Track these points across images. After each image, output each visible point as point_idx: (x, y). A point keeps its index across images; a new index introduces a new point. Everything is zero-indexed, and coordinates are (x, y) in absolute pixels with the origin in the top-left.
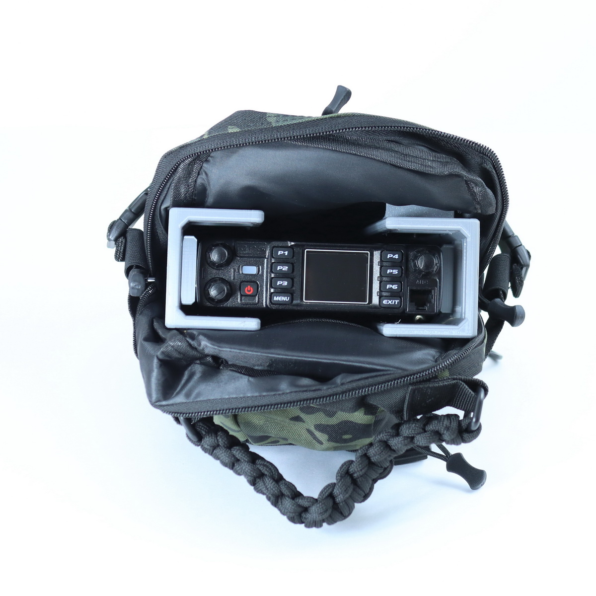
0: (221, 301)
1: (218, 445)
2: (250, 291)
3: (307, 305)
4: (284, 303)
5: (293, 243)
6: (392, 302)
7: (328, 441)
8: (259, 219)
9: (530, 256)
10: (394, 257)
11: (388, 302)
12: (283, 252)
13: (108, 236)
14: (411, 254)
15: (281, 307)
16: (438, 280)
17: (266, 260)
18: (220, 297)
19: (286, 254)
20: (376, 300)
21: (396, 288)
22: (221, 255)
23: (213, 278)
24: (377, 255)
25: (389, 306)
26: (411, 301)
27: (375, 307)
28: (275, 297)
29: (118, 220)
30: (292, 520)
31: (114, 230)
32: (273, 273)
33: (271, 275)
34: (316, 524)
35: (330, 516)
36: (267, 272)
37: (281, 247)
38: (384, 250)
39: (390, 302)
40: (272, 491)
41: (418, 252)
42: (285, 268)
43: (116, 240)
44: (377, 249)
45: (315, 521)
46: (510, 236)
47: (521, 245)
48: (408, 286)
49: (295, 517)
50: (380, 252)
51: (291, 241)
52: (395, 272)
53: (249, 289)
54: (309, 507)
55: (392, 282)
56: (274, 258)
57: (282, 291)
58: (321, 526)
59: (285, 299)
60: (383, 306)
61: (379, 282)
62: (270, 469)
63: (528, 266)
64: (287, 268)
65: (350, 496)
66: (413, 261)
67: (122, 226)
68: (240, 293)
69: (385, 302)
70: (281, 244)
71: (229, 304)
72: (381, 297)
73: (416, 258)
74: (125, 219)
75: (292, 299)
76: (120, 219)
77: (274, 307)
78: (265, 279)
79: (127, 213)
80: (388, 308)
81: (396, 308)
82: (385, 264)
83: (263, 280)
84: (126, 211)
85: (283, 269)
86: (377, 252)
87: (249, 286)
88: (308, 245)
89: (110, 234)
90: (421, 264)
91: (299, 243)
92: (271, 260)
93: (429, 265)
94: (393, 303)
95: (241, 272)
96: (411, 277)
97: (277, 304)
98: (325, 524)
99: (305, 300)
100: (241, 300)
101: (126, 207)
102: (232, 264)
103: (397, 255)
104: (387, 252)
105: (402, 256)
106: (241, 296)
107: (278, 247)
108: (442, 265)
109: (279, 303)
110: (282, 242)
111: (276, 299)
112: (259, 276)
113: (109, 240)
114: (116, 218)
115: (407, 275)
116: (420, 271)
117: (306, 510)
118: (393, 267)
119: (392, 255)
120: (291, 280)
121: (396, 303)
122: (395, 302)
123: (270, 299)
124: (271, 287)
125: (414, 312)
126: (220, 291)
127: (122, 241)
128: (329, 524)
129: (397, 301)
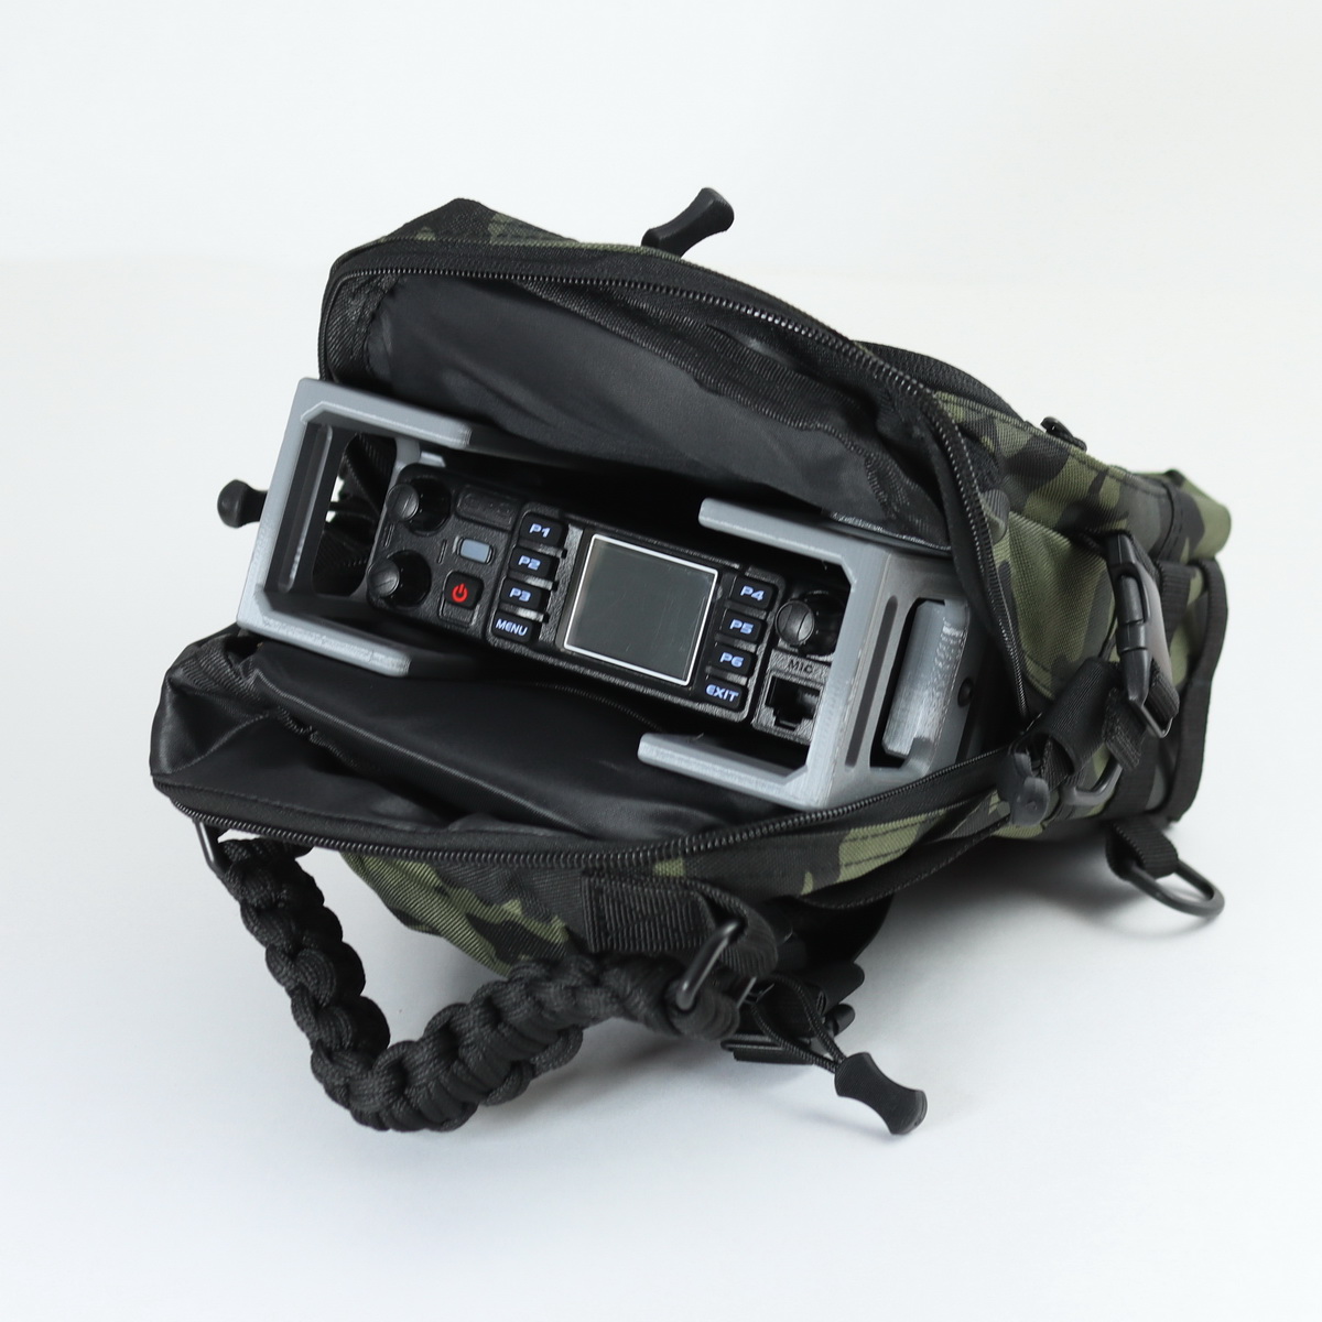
2: (461, 594)
3: (567, 655)
4: (514, 638)
6: (723, 694)
8: (459, 441)
10: (754, 595)
11: (716, 691)
12: (540, 528)
15: (505, 645)
19: (545, 535)
21: (740, 664)
23: (404, 551)
25: (718, 702)
26: (770, 703)
28: (500, 621)
36: (503, 563)
37: (539, 516)
39: (719, 692)
42: (535, 564)
52: (747, 628)
53: (460, 591)
55: (733, 649)
56: (521, 536)
57: (515, 611)
59: (517, 629)
60: (705, 698)
69: (709, 689)
70: (542, 509)
71: (421, 612)
75: (533, 634)
77: (497, 642)
78: (494, 577)
81: (732, 709)
85: (530, 566)
87: (462, 586)
94: (725, 697)
97: (502, 637)
100: (442, 610)
103: (761, 593)
104: (744, 581)
105: (770, 597)
106: (445, 601)
107: (535, 514)
109: (504, 635)
111: (501, 624)
118: (745, 618)
119: (751, 591)
121: (731, 699)
122: (729, 696)
125: (767, 730)
129: (734, 694)
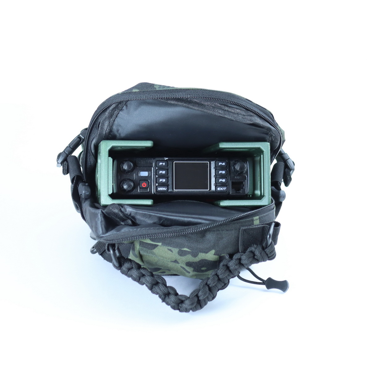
0: (129, 191)
1: (132, 268)
2: (145, 185)
3: (176, 192)
4: (164, 191)
5: (167, 159)
6: (222, 189)
7: (193, 271)
9: (294, 164)
10: (222, 164)
12: (162, 164)
13: (57, 161)
14: (232, 163)
15: (162, 194)
16: (246, 176)
17: (153, 168)
18: (129, 189)
19: (164, 165)
20: (213, 188)
21: (224, 181)
22: (129, 166)
23: (124, 179)
24: (213, 163)
25: (221, 191)
26: (232, 188)
27: (213, 192)
28: (159, 188)
29: (63, 152)
30: (174, 308)
31: (61, 158)
32: (157, 175)
33: (156, 176)
34: (186, 310)
35: (195, 306)
36: (154, 174)
37: (161, 161)
38: (217, 161)
39: (221, 189)
40: (163, 291)
41: (236, 161)
42: (164, 172)
43: (62, 163)
44: (213, 160)
45: (187, 309)
46: (283, 154)
47: (289, 158)
48: (230, 180)
49: (176, 306)
50: (214, 162)
51: (166, 157)
52: (224, 172)
54: (184, 300)
55: (222, 178)
56: (157, 167)
57: (162, 185)
58: (189, 311)
59: (164, 189)
60: (217, 191)
61: (214, 178)
62: (162, 279)
63: (294, 170)
64: (165, 172)
65: (207, 297)
66: (233, 166)
67: (65, 155)
68: (139, 187)
69: (219, 189)
70: (161, 159)
71: (134, 193)
72: (216, 186)
73: (235, 164)
74: (66, 151)
75: (168, 189)
76: (64, 151)
77: (158, 194)
78: (153, 178)
79: (68, 148)
80: (220, 192)
81: (225, 192)
82: (218, 168)
83: (152, 179)
84: (67, 147)
86: (213, 162)
87: (144, 183)
88: (175, 159)
89: (58, 160)
90: (238, 167)
91: (171, 158)
92: (155, 168)
93: (242, 168)
95: (139, 175)
96: (232, 175)
97: (160, 192)
98: (191, 311)
99: (175, 189)
100: (140, 190)
101: (67, 145)
102: (134, 171)
103: (224, 163)
104: (219, 162)
105: (227, 164)
106: (140, 188)
107: (159, 161)
108: (248, 168)
109: (161, 191)
110: (162, 158)
111: (159, 189)
112: (149, 177)
113: (58, 163)
114: (62, 151)
115: (230, 174)
116: (237, 171)
117: (182, 302)
118: (222, 170)
119: (221, 163)
120: (167, 179)
122: (224, 189)
123: (156, 189)
124: (156, 183)
125: (234, 194)
126: (129, 186)
127: (66, 164)
128: (193, 311)
129: (225, 188)
